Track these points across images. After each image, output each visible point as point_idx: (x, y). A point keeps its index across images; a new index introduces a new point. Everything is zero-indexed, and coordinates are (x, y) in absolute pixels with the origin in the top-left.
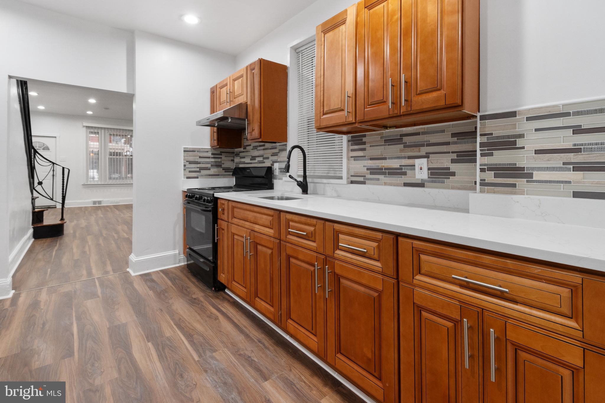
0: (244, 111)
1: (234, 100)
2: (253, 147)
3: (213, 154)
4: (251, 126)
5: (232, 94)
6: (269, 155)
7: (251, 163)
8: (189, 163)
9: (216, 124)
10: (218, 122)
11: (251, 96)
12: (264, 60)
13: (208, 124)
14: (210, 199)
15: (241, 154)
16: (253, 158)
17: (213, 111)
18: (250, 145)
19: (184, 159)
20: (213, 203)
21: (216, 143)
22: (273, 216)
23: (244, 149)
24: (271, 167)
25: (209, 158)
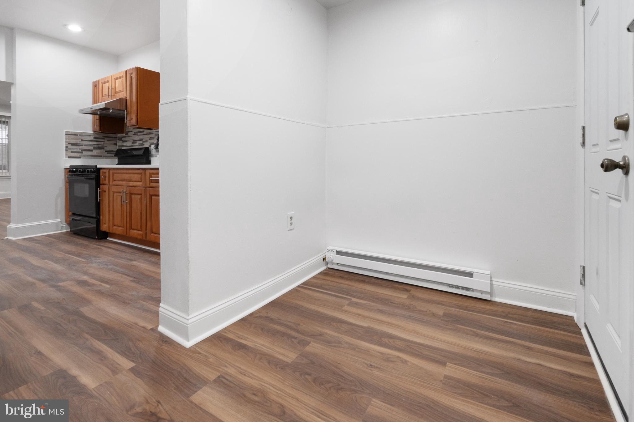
0: (124, 104)
1: (115, 95)
2: (135, 133)
3: (95, 138)
4: (130, 116)
5: (113, 89)
6: (148, 139)
7: (133, 146)
8: (71, 145)
9: (99, 113)
10: (100, 111)
11: (130, 93)
12: (140, 68)
13: (91, 112)
14: (94, 170)
15: (124, 139)
16: (134, 142)
17: (95, 102)
18: (132, 131)
19: (66, 142)
20: (96, 173)
21: (98, 129)
22: (141, 174)
23: (126, 134)
24: (149, 148)
25: (91, 141)
